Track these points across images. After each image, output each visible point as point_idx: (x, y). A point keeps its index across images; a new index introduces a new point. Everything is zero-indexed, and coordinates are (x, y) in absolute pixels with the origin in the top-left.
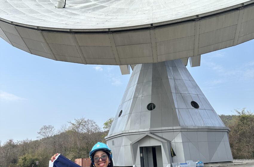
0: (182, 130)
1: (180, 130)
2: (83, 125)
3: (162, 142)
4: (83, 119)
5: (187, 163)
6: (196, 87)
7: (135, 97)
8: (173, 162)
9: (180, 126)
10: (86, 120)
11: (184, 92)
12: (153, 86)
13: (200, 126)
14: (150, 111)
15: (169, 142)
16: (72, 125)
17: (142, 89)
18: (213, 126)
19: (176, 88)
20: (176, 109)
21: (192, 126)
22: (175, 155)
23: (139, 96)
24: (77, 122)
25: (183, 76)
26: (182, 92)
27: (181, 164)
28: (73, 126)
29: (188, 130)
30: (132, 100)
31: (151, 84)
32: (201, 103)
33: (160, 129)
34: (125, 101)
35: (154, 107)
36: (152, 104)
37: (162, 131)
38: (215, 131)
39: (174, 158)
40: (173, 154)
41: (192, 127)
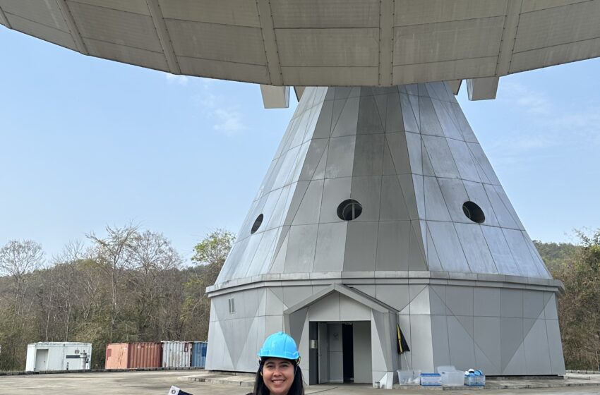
0: (433, 282)
1: (428, 281)
2: (130, 246)
3: (374, 311)
4: (134, 229)
5: (440, 372)
6: (480, 159)
7: (305, 180)
8: (400, 368)
9: (428, 270)
10: (141, 232)
11: (447, 175)
12: (359, 150)
13: (484, 272)
14: (345, 223)
15: (395, 313)
16: (98, 244)
17: (325, 155)
18: (519, 275)
19: (424, 161)
20: (421, 222)
21: (460, 272)
22: (406, 348)
23: (316, 177)
24: (114, 238)
25: (446, 127)
26: (442, 175)
27: (423, 375)
28: (102, 249)
29: (450, 283)
30: (294, 186)
31: (353, 143)
32: (490, 208)
33: (371, 274)
34: (273, 189)
35: (358, 212)
36: (353, 204)
37: (376, 282)
38: (523, 289)
39: (405, 356)
40: (401, 346)
41: (462, 276)
